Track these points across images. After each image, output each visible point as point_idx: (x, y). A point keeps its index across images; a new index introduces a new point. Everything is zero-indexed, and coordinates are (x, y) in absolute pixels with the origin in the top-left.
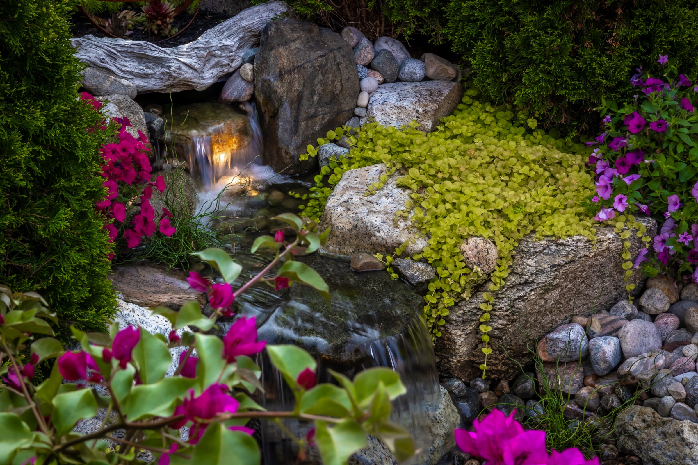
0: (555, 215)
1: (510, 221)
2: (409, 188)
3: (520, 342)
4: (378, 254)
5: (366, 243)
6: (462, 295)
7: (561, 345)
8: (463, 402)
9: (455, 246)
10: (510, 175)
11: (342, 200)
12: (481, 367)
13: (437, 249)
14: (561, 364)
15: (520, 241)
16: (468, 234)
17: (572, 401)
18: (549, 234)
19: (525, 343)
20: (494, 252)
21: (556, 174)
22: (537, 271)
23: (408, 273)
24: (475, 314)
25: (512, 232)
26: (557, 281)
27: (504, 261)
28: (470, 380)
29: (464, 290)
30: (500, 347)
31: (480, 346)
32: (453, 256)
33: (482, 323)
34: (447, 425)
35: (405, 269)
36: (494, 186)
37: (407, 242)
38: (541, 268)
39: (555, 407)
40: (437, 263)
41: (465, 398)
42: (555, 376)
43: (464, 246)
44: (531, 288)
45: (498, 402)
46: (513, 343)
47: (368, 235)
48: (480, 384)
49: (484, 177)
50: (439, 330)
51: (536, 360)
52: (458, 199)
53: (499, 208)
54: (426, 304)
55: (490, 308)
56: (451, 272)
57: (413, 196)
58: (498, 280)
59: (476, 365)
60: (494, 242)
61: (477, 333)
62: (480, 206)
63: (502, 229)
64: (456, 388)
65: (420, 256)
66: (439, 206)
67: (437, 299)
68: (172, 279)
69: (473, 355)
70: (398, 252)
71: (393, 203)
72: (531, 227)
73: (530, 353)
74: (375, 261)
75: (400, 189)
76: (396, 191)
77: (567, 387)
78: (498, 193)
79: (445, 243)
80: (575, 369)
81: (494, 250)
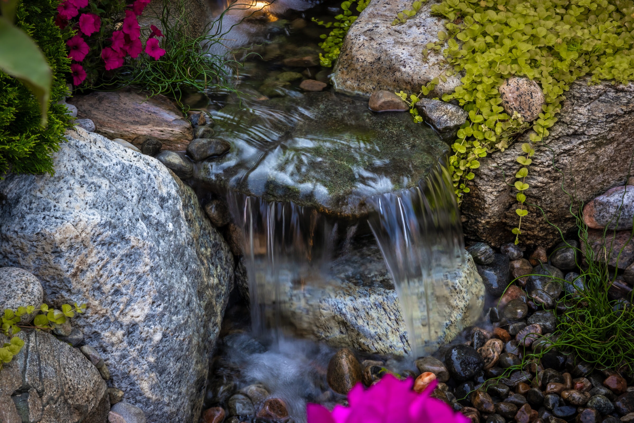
0: (618, 56)
1: (561, 60)
2: (445, 18)
3: (563, 204)
4: (401, 92)
5: (389, 79)
6: (497, 145)
7: (612, 210)
8: (490, 270)
9: (493, 87)
10: (567, 8)
11: (366, 29)
12: (515, 231)
13: (471, 89)
14: (610, 232)
15: (571, 85)
16: (510, 74)
17: (620, 277)
18: (608, 77)
19: (569, 206)
20: (539, 96)
21: (622, 8)
22: (589, 121)
23: (434, 115)
24: (510, 168)
25: (563, 74)
26: (613, 134)
27: (551, 108)
28: (501, 245)
29: (500, 139)
30: (537, 209)
31: (514, 206)
32: (489, 98)
33: (518, 180)
34: (467, 297)
35: (431, 111)
36: (547, 18)
37: (436, 79)
38: (594, 117)
39: (598, 283)
40: (470, 106)
41: (492, 266)
42: (602, 246)
43: (504, 88)
44: (580, 141)
45: (532, 273)
46: (554, 205)
47: (392, 69)
48: (513, 251)
49: (536, 9)
50: (467, 185)
51: (580, 227)
52: (502, 31)
53: (550, 45)
54: (454, 154)
55: (529, 162)
56: (486, 118)
57: (448, 26)
58: (541, 130)
59: (508, 228)
60: (540, 85)
61: (512, 191)
62: (527, 41)
63: (551, 69)
64: (482, 254)
65: (451, 97)
66: (478, 39)
67: (467, 148)
68: (158, 108)
69: (506, 217)
70: (425, 90)
71: (424, 34)
72: (586, 69)
73: (574, 218)
74: (397, 100)
75: (435, 18)
76: (429, 20)
77: (616, 259)
78: (550, 27)
79: (481, 82)
80: (627, 239)
81: (540, 94)
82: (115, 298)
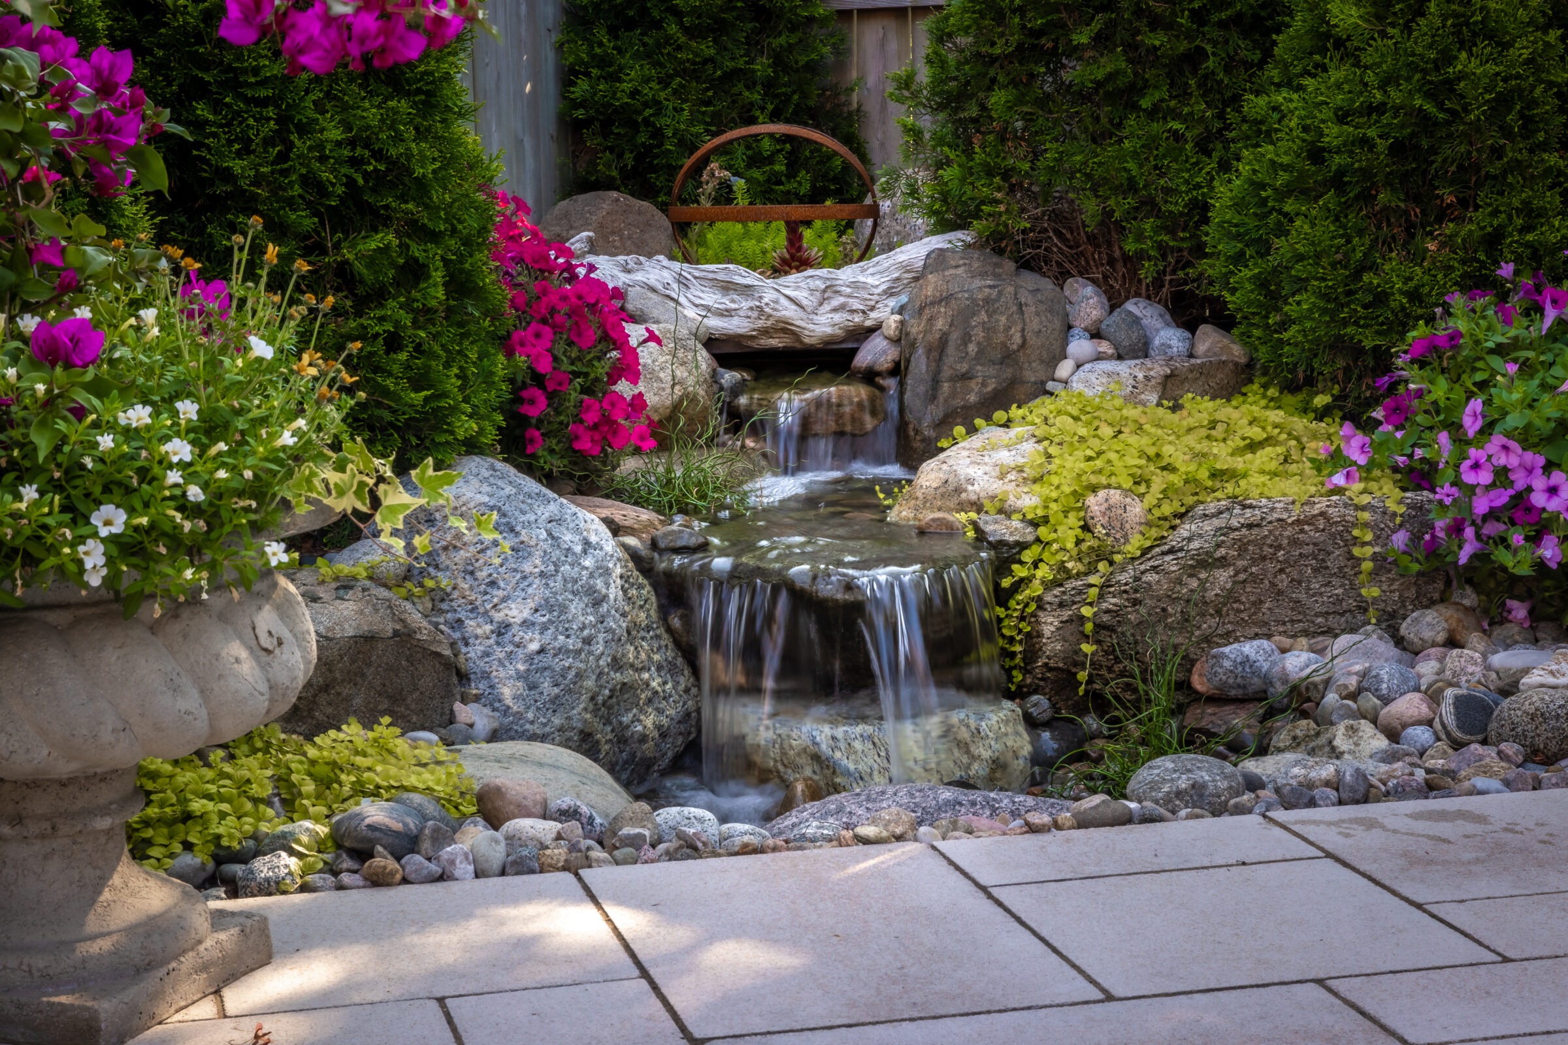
2: (1048, 440)
4: (962, 512)
5: (951, 502)
6: (1066, 564)
7: (1229, 666)
8: (1043, 730)
9: (1078, 501)
12: (1080, 676)
24: (1080, 593)
30: (1114, 648)
33: (1086, 604)
35: (989, 526)
37: (1009, 496)
40: (1040, 520)
41: (1047, 725)
43: (1090, 500)
47: (958, 490)
50: (1029, 623)
56: (1061, 535)
59: (1072, 674)
60: (1141, 499)
61: (1077, 620)
64: (1034, 708)
65: (1021, 514)
66: (1076, 453)
70: (990, 508)
71: (1014, 456)
74: (951, 518)
82: (489, 590)
